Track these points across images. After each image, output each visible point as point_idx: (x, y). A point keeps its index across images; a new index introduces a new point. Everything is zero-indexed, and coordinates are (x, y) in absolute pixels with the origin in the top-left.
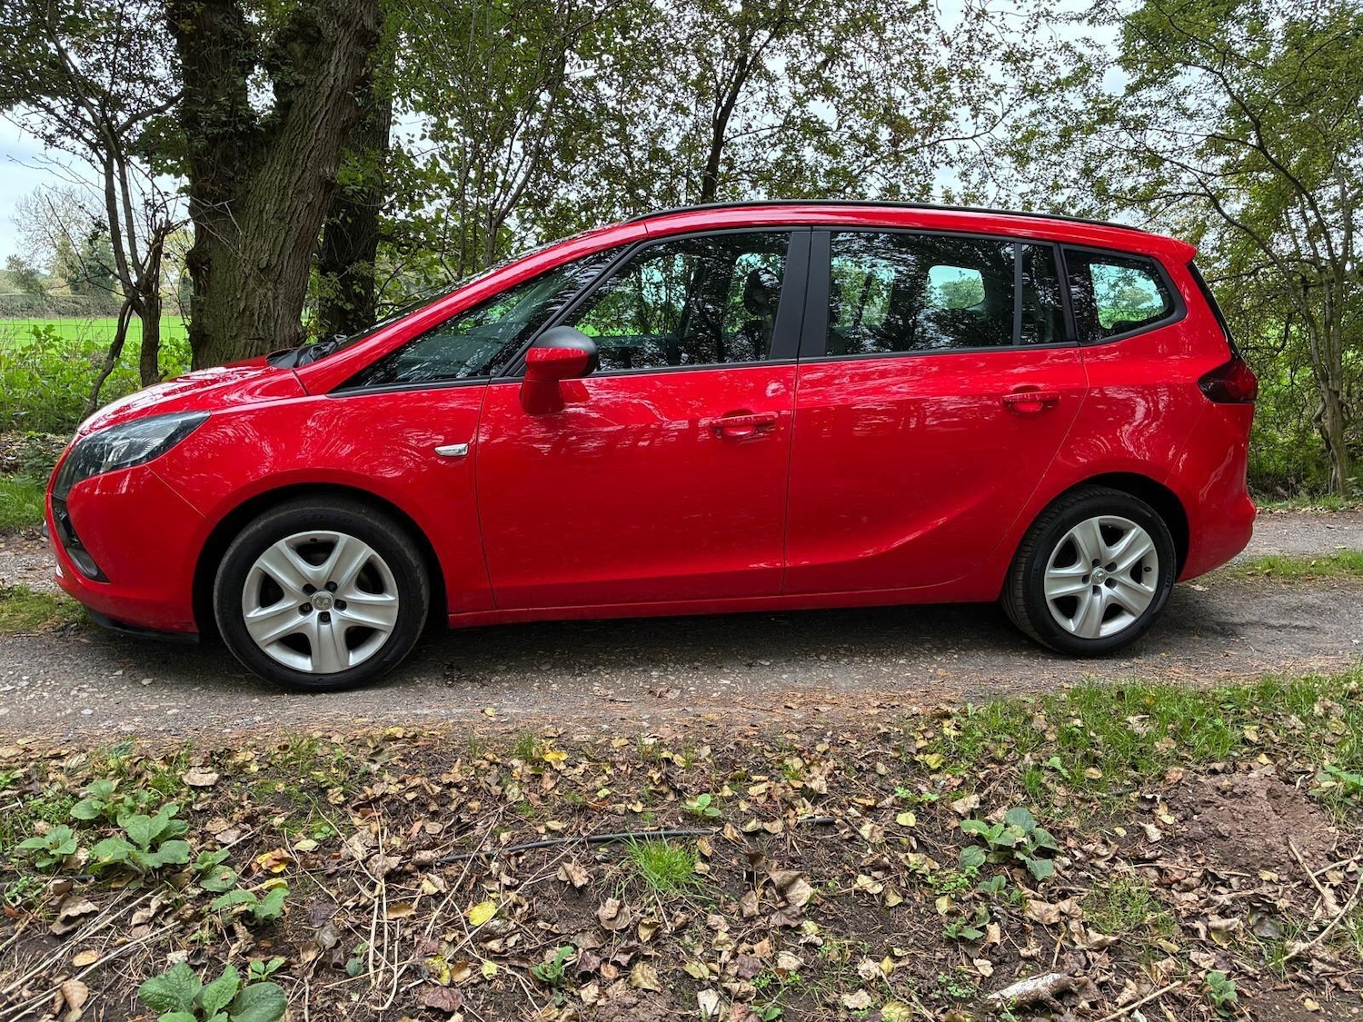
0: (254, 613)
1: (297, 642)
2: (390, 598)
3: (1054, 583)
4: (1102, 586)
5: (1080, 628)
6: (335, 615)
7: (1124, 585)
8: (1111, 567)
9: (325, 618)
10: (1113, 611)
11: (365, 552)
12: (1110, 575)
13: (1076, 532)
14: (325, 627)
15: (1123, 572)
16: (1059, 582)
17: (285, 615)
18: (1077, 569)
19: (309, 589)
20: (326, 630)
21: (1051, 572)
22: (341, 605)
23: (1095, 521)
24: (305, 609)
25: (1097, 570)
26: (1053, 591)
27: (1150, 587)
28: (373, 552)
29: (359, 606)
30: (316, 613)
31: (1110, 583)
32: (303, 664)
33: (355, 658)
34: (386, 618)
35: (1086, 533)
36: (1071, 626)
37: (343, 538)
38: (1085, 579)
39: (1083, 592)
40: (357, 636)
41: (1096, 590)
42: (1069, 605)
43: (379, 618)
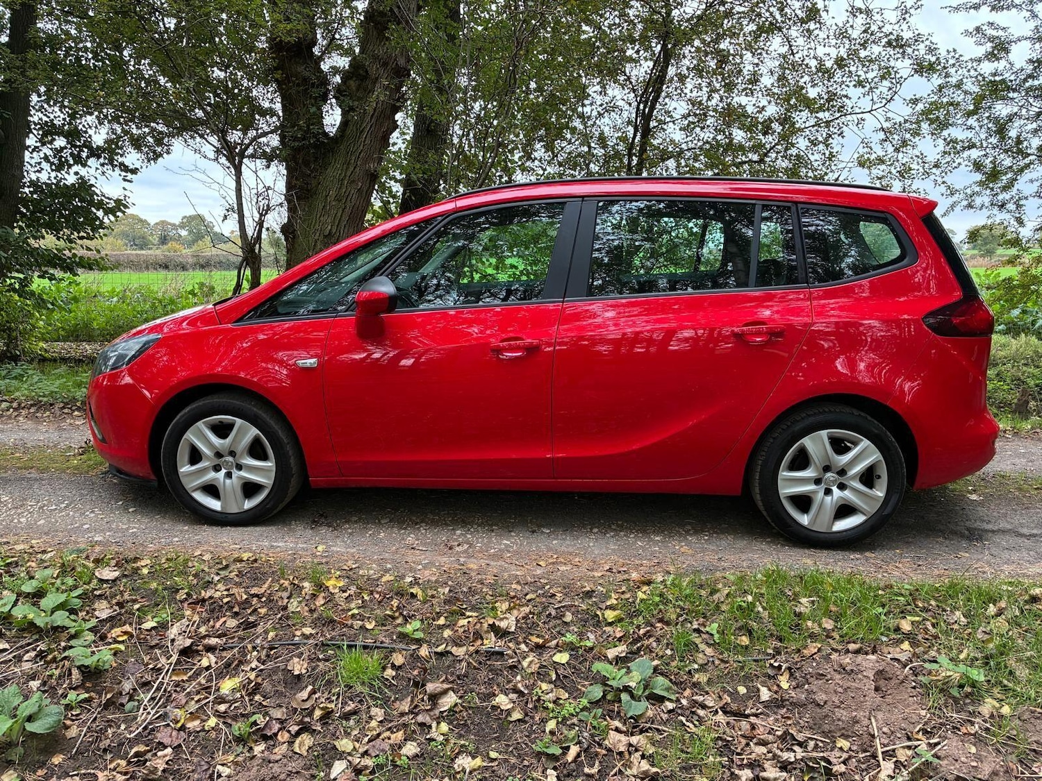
0: (185, 469)
1: (212, 490)
2: (270, 464)
3: (788, 483)
4: (835, 489)
5: (813, 521)
6: (235, 473)
7: (854, 490)
8: (842, 472)
9: (229, 475)
10: (845, 510)
11: (254, 432)
12: (842, 480)
13: (807, 442)
14: (228, 481)
15: (853, 478)
16: (790, 483)
17: (203, 471)
18: (808, 473)
19: (219, 455)
20: (230, 484)
21: (784, 474)
22: (239, 467)
23: (824, 434)
24: (217, 468)
25: (829, 475)
26: (786, 490)
27: (880, 493)
28: (258, 432)
29: (251, 469)
30: (224, 471)
31: (842, 487)
32: (215, 504)
33: (248, 505)
34: (269, 478)
35: (816, 443)
36: (804, 520)
37: (239, 421)
38: (818, 481)
39: (815, 492)
40: (250, 489)
41: (828, 492)
42: (803, 502)
43: (263, 477)
